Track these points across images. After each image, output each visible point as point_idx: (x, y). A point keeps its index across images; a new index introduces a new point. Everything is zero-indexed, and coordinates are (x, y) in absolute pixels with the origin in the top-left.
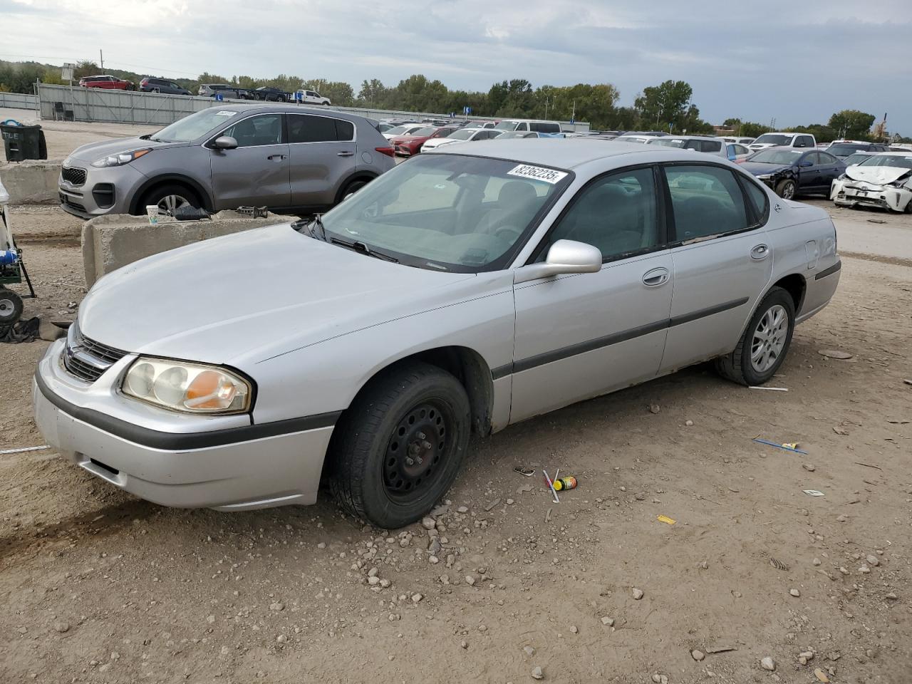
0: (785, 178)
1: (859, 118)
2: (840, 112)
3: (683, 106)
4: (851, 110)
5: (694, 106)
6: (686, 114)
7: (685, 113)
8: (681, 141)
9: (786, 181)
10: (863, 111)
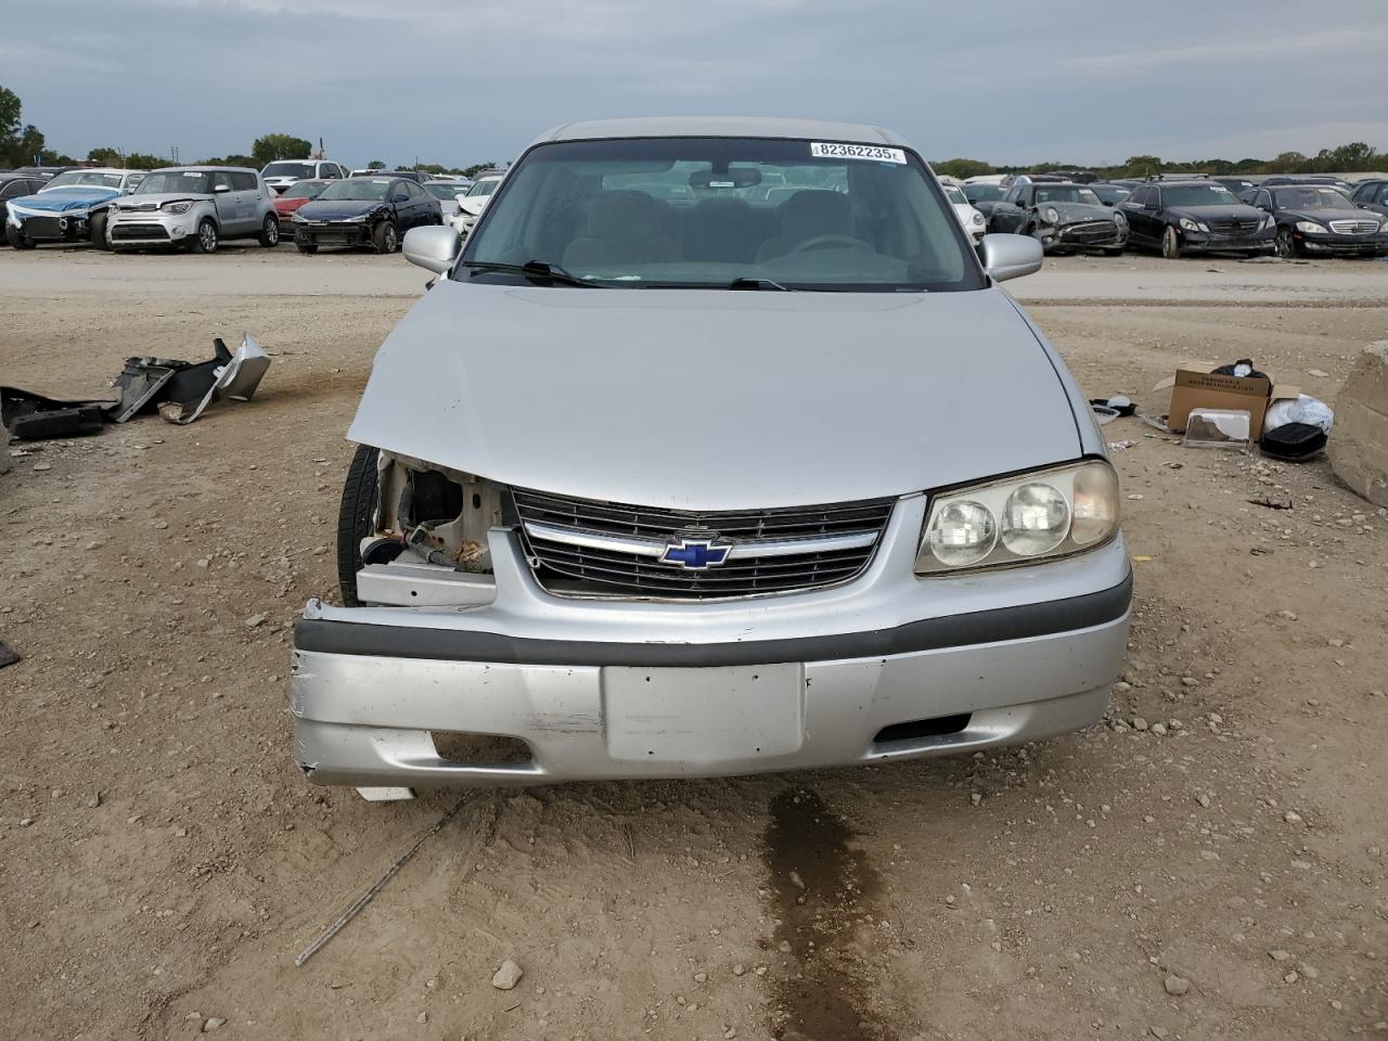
0: (382, 220)
1: (291, 145)
2: (263, 137)
3: (11, 128)
4: (277, 134)
5: (31, 127)
6: (21, 142)
7: (19, 140)
8: (200, 175)
9: (385, 224)
10: (294, 135)
